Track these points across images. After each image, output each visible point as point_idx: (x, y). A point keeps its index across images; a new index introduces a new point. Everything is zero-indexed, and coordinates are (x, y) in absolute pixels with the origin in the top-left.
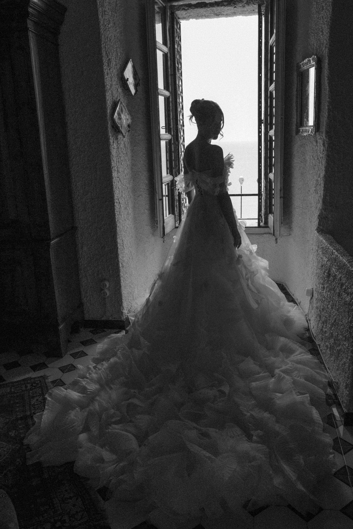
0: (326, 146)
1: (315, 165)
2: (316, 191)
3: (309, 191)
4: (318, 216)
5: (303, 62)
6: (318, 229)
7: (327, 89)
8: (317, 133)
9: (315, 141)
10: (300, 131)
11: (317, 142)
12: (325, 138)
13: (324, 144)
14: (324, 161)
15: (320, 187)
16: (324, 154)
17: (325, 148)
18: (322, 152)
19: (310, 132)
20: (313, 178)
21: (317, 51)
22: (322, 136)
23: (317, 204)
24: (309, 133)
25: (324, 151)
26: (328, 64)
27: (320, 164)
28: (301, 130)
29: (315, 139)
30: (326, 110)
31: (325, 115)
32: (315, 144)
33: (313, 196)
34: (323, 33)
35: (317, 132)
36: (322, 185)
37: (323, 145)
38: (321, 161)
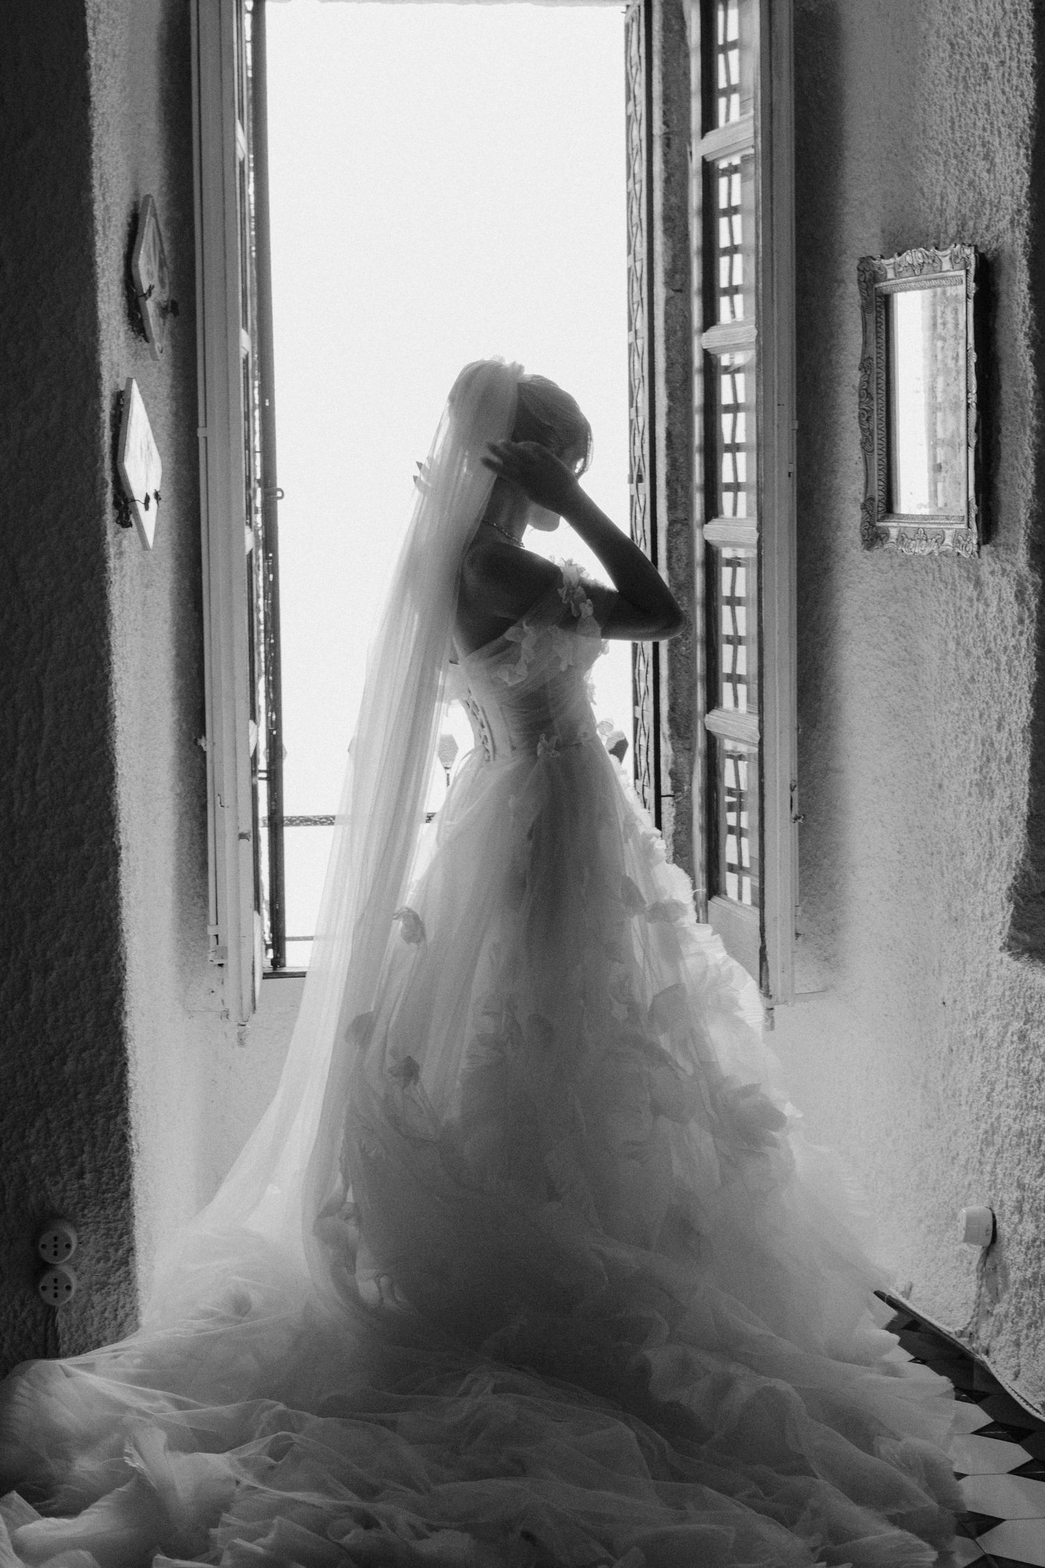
0: (1034, 602)
1: (972, 680)
2: (985, 788)
3: (940, 786)
4: (1009, 889)
5: (898, 259)
6: (1013, 943)
7: (1027, 382)
8: (986, 549)
9: (969, 579)
10: (888, 535)
11: (978, 583)
12: (1025, 571)
13: (1020, 595)
14: (1026, 662)
15: (1006, 769)
16: (1021, 633)
17: (1029, 609)
18: (1014, 627)
19: (948, 541)
20: (964, 733)
21: (963, 225)
22: (1013, 564)
23: (991, 839)
24: (943, 548)
25: (1021, 621)
26: (1030, 288)
27: (1003, 673)
28: (894, 533)
29: (968, 571)
30: (1026, 463)
31: (1023, 482)
32: (970, 591)
33: (963, 807)
34: (993, 164)
35: (985, 543)
36: (1021, 762)
37: (1016, 596)
38: (1009, 663)
